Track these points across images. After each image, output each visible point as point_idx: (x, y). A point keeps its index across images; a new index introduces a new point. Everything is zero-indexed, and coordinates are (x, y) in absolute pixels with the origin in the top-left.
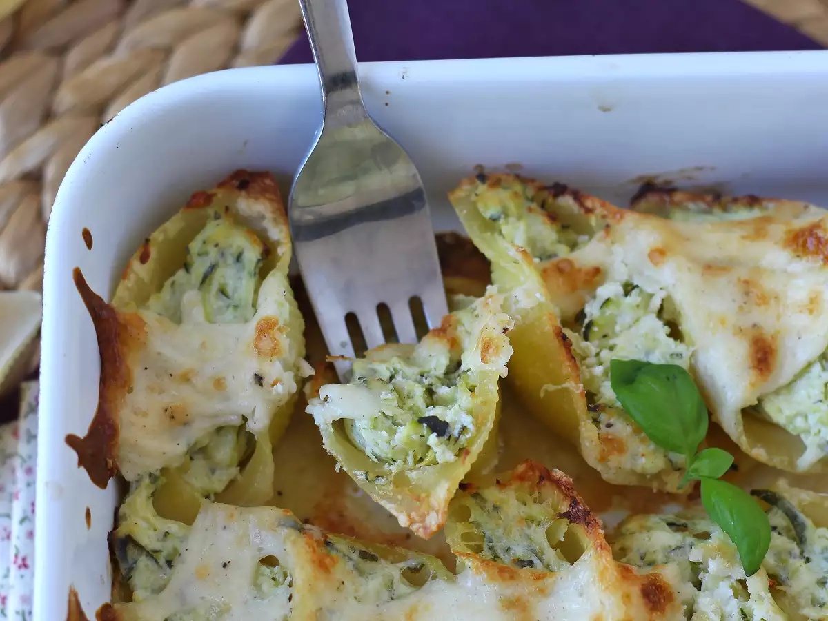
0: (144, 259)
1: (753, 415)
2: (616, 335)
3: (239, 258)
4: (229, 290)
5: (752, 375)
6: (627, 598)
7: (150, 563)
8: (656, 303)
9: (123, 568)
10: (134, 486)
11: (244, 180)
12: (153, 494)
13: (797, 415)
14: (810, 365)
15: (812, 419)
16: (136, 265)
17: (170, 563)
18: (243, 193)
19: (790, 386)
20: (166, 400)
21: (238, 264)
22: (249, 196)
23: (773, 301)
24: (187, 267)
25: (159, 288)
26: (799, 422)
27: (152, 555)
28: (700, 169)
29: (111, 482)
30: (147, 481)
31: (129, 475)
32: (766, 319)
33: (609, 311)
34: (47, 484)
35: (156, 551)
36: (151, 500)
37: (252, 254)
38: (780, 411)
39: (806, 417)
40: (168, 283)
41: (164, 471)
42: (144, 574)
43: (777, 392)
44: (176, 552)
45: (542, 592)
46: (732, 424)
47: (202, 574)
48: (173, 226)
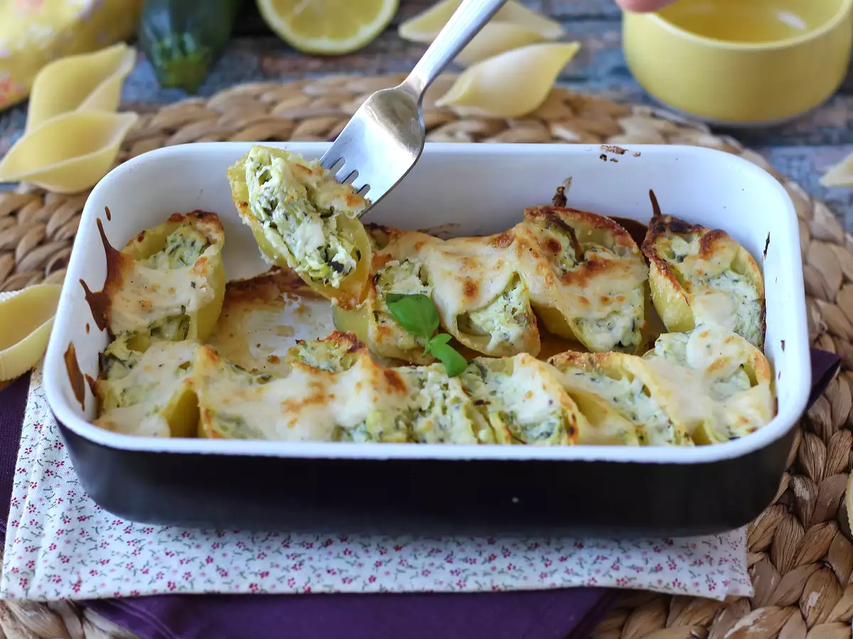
0: (140, 239)
1: (464, 321)
2: (393, 284)
3: (193, 244)
4: (185, 259)
5: (463, 297)
6: (375, 373)
7: (121, 366)
8: (417, 269)
9: (105, 368)
10: (117, 337)
11: (201, 215)
12: (127, 341)
13: (487, 321)
14: (497, 297)
15: (496, 322)
16: (136, 242)
17: (131, 366)
18: (200, 220)
19: (485, 308)
20: (141, 298)
21: (193, 248)
22: (202, 222)
23: (479, 266)
24: (164, 250)
25: (147, 258)
26: (489, 324)
27: (122, 362)
28: (452, 225)
29: (105, 330)
30: (125, 334)
31: (115, 331)
32: (474, 275)
33: (391, 272)
34: (66, 295)
35: (125, 361)
36: (126, 344)
37: (200, 243)
38: (479, 318)
39: (493, 322)
40: (152, 256)
41: (135, 332)
42: (115, 369)
43: (478, 311)
44: (135, 362)
45: (333, 381)
46: (451, 324)
47: (147, 368)
48: (160, 230)
